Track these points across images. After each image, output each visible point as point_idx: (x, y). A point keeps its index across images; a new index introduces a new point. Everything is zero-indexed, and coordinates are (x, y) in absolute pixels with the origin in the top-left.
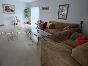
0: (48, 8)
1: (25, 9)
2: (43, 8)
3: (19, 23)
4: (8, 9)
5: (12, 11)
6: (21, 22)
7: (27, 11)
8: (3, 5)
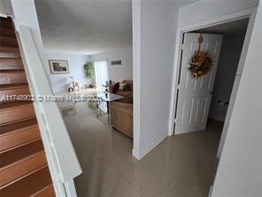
0: (119, 63)
1: (85, 66)
2: (113, 63)
3: (76, 88)
4: (57, 67)
5: (65, 69)
6: (80, 85)
7: (88, 68)
8: (49, 61)
